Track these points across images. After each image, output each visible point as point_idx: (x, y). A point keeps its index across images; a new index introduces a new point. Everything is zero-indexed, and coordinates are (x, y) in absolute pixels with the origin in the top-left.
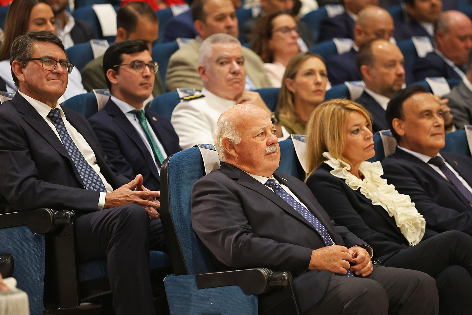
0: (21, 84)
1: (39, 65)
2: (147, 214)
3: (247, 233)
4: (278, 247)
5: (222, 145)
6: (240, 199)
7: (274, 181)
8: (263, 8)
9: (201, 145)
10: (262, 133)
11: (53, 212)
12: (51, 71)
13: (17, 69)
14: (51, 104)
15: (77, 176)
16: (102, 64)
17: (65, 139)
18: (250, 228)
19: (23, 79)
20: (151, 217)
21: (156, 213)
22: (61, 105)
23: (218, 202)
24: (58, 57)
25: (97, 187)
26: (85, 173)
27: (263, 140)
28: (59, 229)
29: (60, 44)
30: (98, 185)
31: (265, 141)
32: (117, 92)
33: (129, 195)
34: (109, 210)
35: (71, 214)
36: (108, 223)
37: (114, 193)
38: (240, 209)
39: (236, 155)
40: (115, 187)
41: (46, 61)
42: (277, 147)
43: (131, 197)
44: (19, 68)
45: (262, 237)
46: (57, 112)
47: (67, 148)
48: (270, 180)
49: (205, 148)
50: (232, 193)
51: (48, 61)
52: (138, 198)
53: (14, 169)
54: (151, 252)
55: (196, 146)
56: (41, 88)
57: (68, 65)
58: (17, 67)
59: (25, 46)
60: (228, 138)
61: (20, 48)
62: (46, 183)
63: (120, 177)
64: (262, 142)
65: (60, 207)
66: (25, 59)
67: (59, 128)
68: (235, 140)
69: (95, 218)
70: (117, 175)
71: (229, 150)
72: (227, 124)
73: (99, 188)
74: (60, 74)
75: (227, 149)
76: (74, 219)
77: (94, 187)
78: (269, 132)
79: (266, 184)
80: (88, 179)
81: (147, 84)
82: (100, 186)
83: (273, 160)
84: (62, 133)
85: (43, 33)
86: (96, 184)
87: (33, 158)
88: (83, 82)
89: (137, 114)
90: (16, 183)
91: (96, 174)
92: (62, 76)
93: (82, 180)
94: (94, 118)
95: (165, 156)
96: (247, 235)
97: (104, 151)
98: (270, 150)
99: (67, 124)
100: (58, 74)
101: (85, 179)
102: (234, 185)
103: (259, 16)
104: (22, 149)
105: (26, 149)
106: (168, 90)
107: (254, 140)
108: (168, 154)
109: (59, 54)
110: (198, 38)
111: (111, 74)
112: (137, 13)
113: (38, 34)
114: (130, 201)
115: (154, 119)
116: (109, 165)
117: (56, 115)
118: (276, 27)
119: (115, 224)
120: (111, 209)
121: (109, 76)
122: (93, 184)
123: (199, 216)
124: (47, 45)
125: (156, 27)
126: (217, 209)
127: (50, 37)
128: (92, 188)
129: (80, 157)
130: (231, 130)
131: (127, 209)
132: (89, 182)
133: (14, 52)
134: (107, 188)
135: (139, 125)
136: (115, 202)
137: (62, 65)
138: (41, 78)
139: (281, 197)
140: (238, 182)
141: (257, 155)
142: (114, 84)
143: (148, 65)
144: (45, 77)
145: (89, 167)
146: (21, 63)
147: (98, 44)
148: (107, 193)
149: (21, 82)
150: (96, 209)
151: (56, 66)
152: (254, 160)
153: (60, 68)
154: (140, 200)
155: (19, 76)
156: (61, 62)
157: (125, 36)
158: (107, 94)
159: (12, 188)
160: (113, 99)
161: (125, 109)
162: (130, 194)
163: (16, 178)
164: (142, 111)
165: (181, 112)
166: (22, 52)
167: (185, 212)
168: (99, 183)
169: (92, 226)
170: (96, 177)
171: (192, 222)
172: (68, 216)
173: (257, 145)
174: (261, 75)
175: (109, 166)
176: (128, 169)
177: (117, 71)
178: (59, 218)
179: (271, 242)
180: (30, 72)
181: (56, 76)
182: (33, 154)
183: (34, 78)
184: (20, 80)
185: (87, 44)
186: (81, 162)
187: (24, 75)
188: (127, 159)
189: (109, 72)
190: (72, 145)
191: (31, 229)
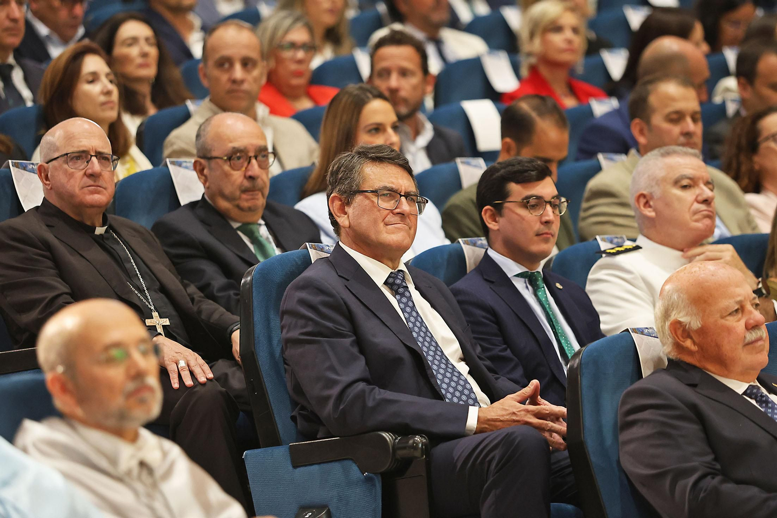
0: (343, 231)
1: (373, 202)
2: (546, 443)
3: (714, 475)
4: (766, 500)
5: (669, 332)
6: (699, 417)
7: (759, 388)
8: (743, 102)
9: (635, 329)
10: (737, 311)
11: (394, 438)
12: (392, 211)
13: (337, 207)
14: (390, 264)
15: (432, 380)
16: (474, 197)
17: (412, 319)
18: (718, 466)
19: (347, 223)
20: (552, 448)
21: (562, 441)
22: (406, 264)
23: (663, 424)
24: (403, 188)
25: (464, 398)
26: (444, 376)
27: (739, 321)
28: (403, 466)
29: (406, 167)
30: (465, 395)
31: (742, 323)
32: (499, 244)
33: (517, 412)
34: (484, 435)
35: (422, 442)
36: (482, 456)
37: (493, 408)
38: (702, 435)
39: (694, 348)
40: (494, 398)
41: (384, 195)
42: (763, 331)
43: (521, 414)
44: (341, 205)
45: (738, 482)
46: (400, 276)
47: (415, 335)
48: (751, 387)
49: (642, 333)
50: (686, 409)
51: (387, 194)
52: (532, 417)
53: (332, 368)
54: (554, 505)
55: (627, 330)
56: (374, 238)
57: (419, 201)
58: (337, 203)
59: (350, 169)
60: (679, 319)
61: (343, 173)
62: (382, 390)
63: (503, 382)
64: (738, 324)
65: (404, 430)
66: (351, 191)
67: (402, 303)
68: (692, 323)
69: (461, 448)
70: (497, 379)
71: (682, 339)
72: (676, 298)
73: (467, 400)
74: (405, 216)
75: (679, 339)
76: (427, 450)
77: (459, 399)
78: (749, 307)
79: (745, 393)
80: (449, 385)
81: (547, 234)
82: (468, 397)
83: (757, 353)
84: (408, 309)
85: (379, 148)
86: (462, 393)
87: (362, 352)
88: (444, 227)
89: (530, 279)
90: (335, 391)
91: (462, 378)
92: (409, 218)
93: (440, 387)
94: (460, 284)
95: (576, 346)
96: (713, 478)
97: (475, 338)
98: (751, 336)
99: (416, 295)
100: (402, 215)
101: (444, 386)
102: (690, 395)
103: (737, 113)
104: (343, 336)
105: (350, 336)
106: (583, 239)
107: (723, 321)
108: (582, 344)
109: (405, 184)
110: (633, 152)
111: (488, 215)
112: (534, 114)
113: (372, 151)
114: (518, 421)
115: (558, 285)
116: (485, 362)
117: (398, 282)
118: (765, 134)
119: (493, 458)
120: (486, 433)
121: (486, 218)
122: (457, 394)
123: (631, 447)
124: (386, 169)
125: (566, 136)
126: (661, 434)
127: (391, 156)
128: (455, 400)
129: (437, 349)
130: (684, 307)
131: (512, 433)
132: (451, 390)
133: (333, 180)
134: (480, 400)
135: (533, 296)
136: (493, 423)
137: (409, 200)
138: (375, 222)
139: (770, 415)
140: (698, 389)
141: (728, 346)
142: (493, 230)
143: (550, 203)
144: (382, 220)
145: (450, 366)
146: (343, 197)
147: (468, 164)
148: (480, 407)
149: (344, 227)
150: (462, 434)
151: (399, 202)
152: (726, 355)
153: (405, 206)
154: (535, 421)
155: (340, 218)
156: (407, 195)
157: (513, 152)
158: (482, 246)
159: (328, 398)
160: (492, 253)
161: (511, 270)
162: (518, 410)
163: (334, 383)
164: (538, 272)
165: (602, 275)
166: (346, 179)
167: (609, 440)
168: (466, 392)
169: (456, 462)
170: (462, 382)
171: (620, 456)
172: (417, 444)
173: (729, 330)
174: (740, 213)
175: (483, 364)
176: (514, 368)
177: (498, 210)
178: (404, 448)
179: (753, 491)
180: (357, 213)
181: (399, 219)
182: (361, 344)
183: (364, 223)
184: (341, 225)
185: (451, 164)
186: (438, 358)
187: (348, 217)
188: (513, 352)
189: (486, 210)
190: (424, 329)
191: (358, 466)
